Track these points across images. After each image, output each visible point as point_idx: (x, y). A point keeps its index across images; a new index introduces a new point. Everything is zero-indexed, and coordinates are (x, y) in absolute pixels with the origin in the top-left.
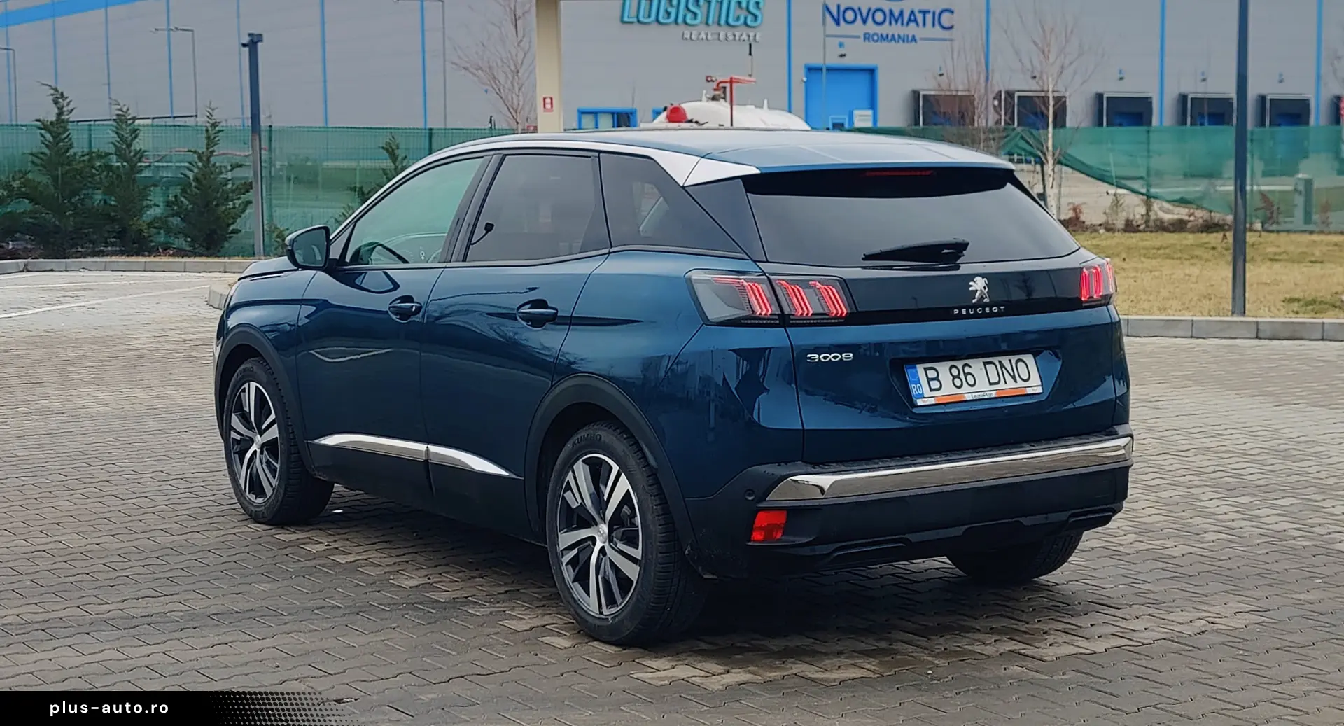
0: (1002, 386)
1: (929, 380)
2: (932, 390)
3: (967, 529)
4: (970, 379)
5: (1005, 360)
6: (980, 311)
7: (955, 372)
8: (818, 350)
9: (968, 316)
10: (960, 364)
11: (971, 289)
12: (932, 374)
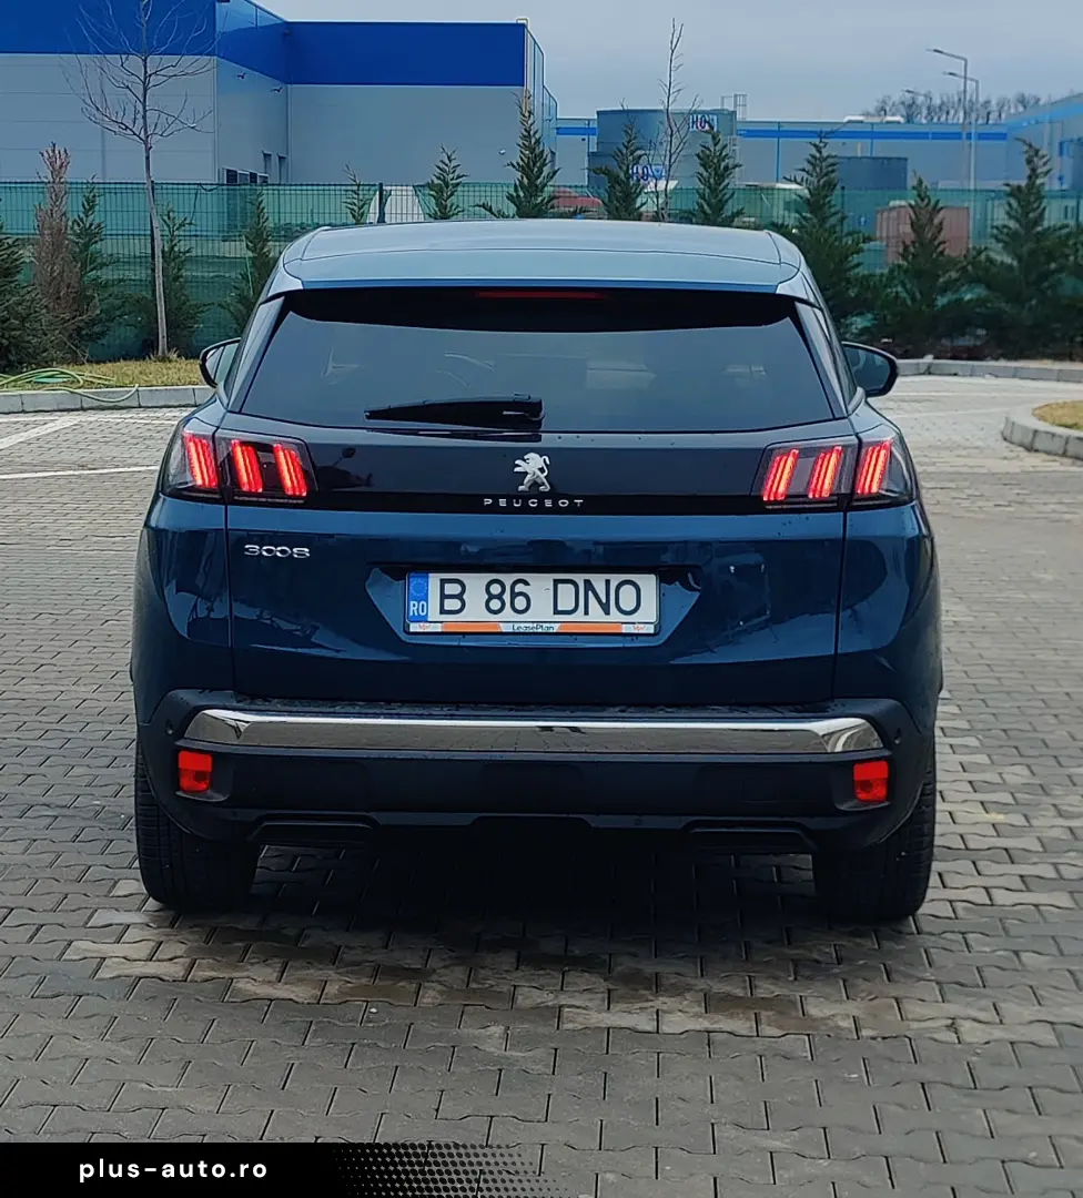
0: (579, 616)
1: (443, 597)
2: (443, 611)
3: (479, 818)
4: (520, 603)
5: (598, 581)
6: (533, 503)
7: (496, 589)
8: (263, 538)
9: (509, 510)
10: (508, 579)
11: (517, 469)
12: (452, 589)
